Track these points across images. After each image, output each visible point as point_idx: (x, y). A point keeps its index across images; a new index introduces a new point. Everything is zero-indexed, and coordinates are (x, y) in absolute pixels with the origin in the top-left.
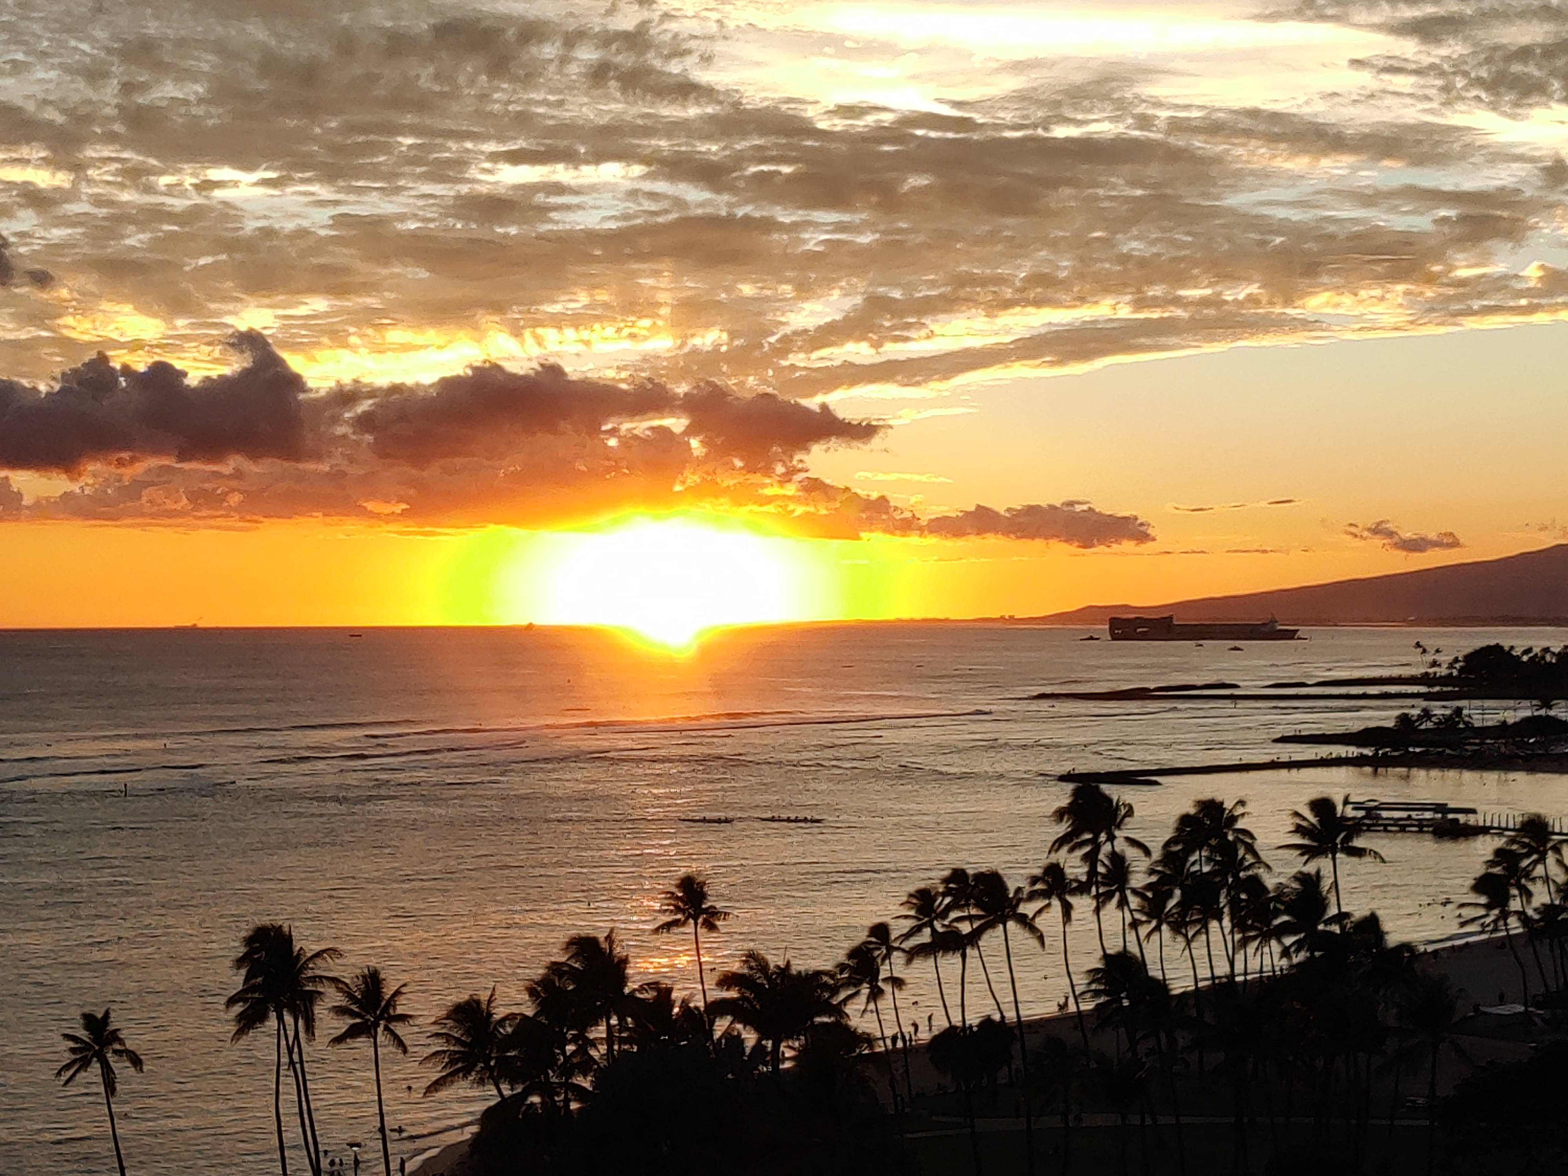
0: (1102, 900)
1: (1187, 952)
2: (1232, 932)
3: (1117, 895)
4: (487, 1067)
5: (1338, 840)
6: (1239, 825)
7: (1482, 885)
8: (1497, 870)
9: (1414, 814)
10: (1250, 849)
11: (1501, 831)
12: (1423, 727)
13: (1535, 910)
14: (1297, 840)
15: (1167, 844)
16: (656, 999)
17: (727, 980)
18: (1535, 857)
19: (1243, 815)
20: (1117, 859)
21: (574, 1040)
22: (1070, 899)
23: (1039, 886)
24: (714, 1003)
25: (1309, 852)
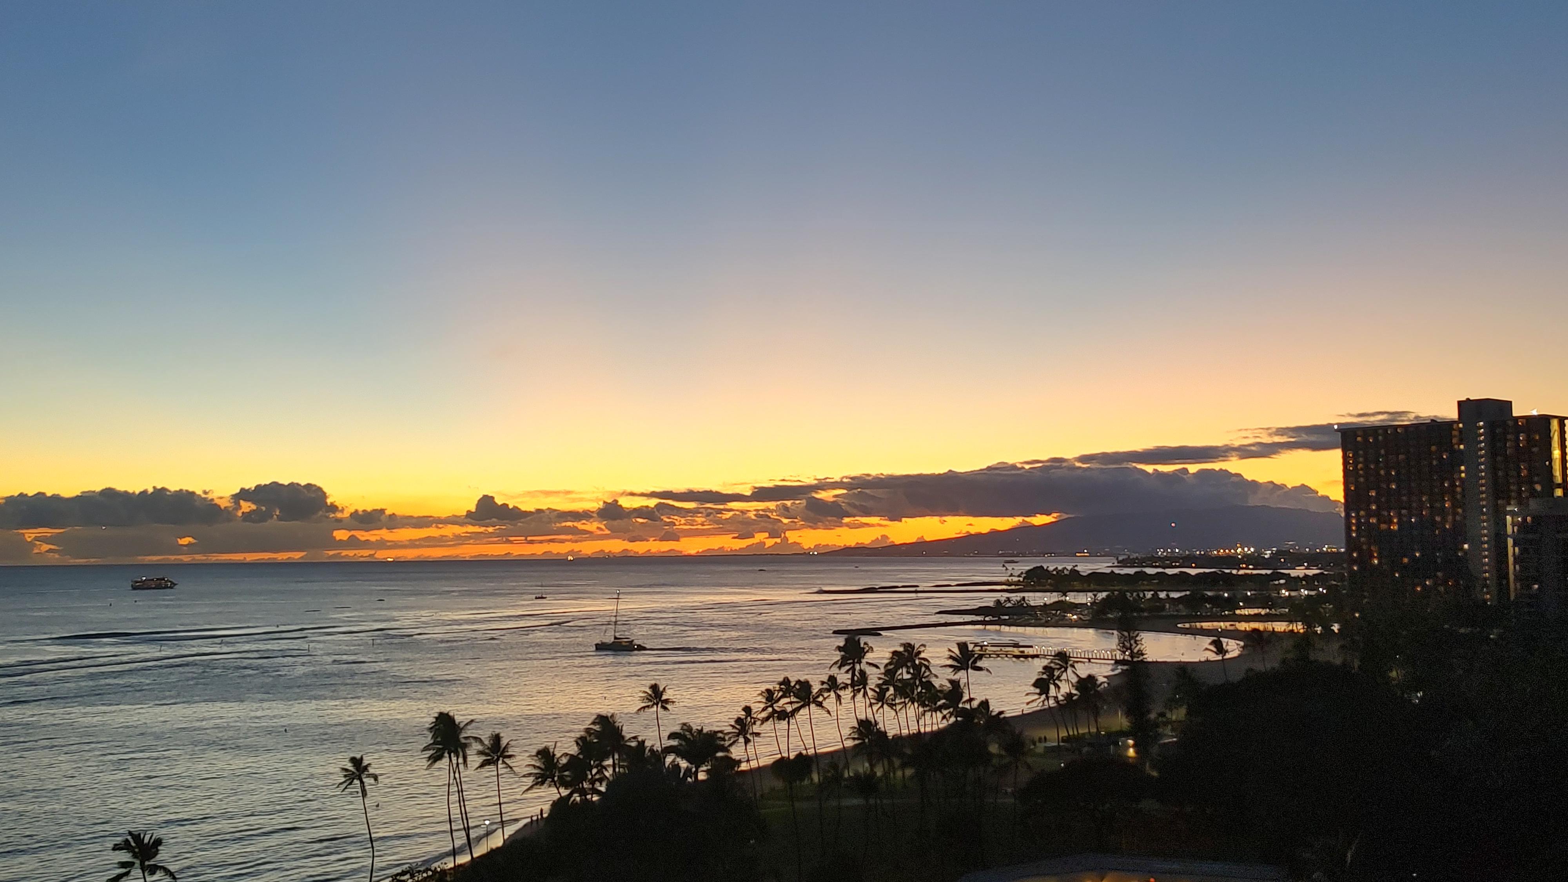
0: (855, 693)
1: (896, 717)
2: (918, 708)
3: (863, 690)
4: (553, 781)
5: (970, 662)
6: (922, 655)
7: (1038, 684)
8: (1045, 676)
9: (1003, 649)
10: (927, 668)
11: (1045, 656)
12: (1007, 606)
13: (1062, 696)
14: (950, 662)
15: (886, 665)
16: (637, 747)
17: (672, 736)
18: (1063, 669)
19: (923, 651)
20: (863, 673)
21: (596, 767)
22: (838, 692)
23: (825, 686)
24: (666, 748)
25: (956, 669)
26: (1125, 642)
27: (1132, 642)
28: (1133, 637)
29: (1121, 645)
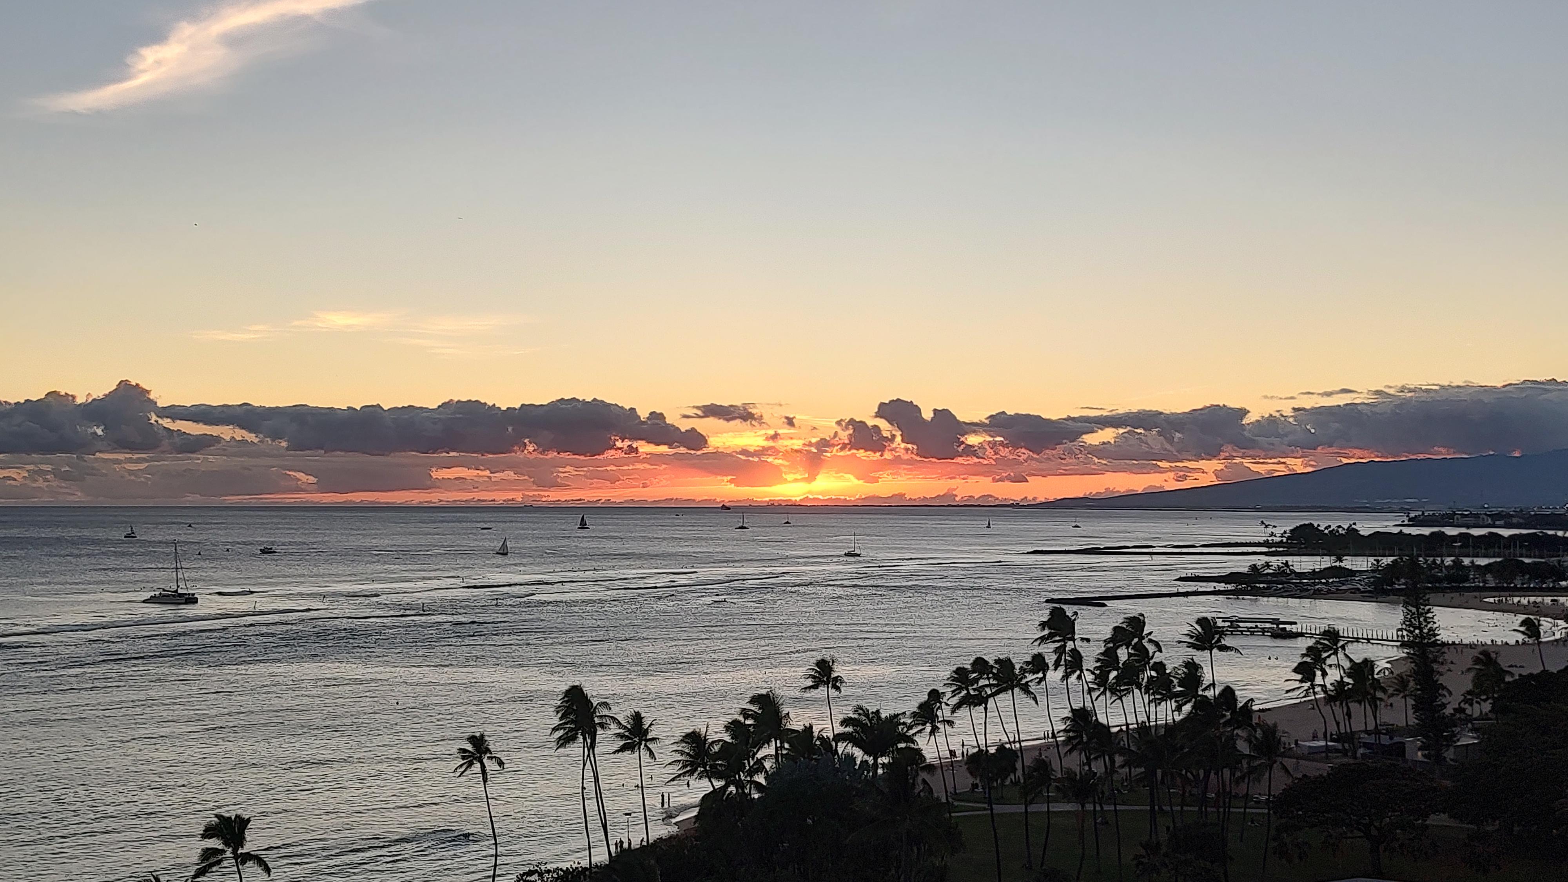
0: (1068, 673)
1: (1121, 707)
2: (1148, 696)
3: (1077, 672)
4: (705, 770)
5: (1214, 641)
7: (1299, 668)
8: (1308, 660)
9: (1259, 625)
11: (1312, 636)
12: (1265, 572)
13: (1332, 684)
14: (1188, 640)
15: (1106, 643)
16: (803, 732)
17: (846, 722)
18: (1331, 652)
20: (1075, 651)
23: (1030, 667)
24: (838, 734)
25: (1196, 648)
26: (1413, 620)
27: (1422, 619)
28: (1422, 614)
29: (1407, 623)
